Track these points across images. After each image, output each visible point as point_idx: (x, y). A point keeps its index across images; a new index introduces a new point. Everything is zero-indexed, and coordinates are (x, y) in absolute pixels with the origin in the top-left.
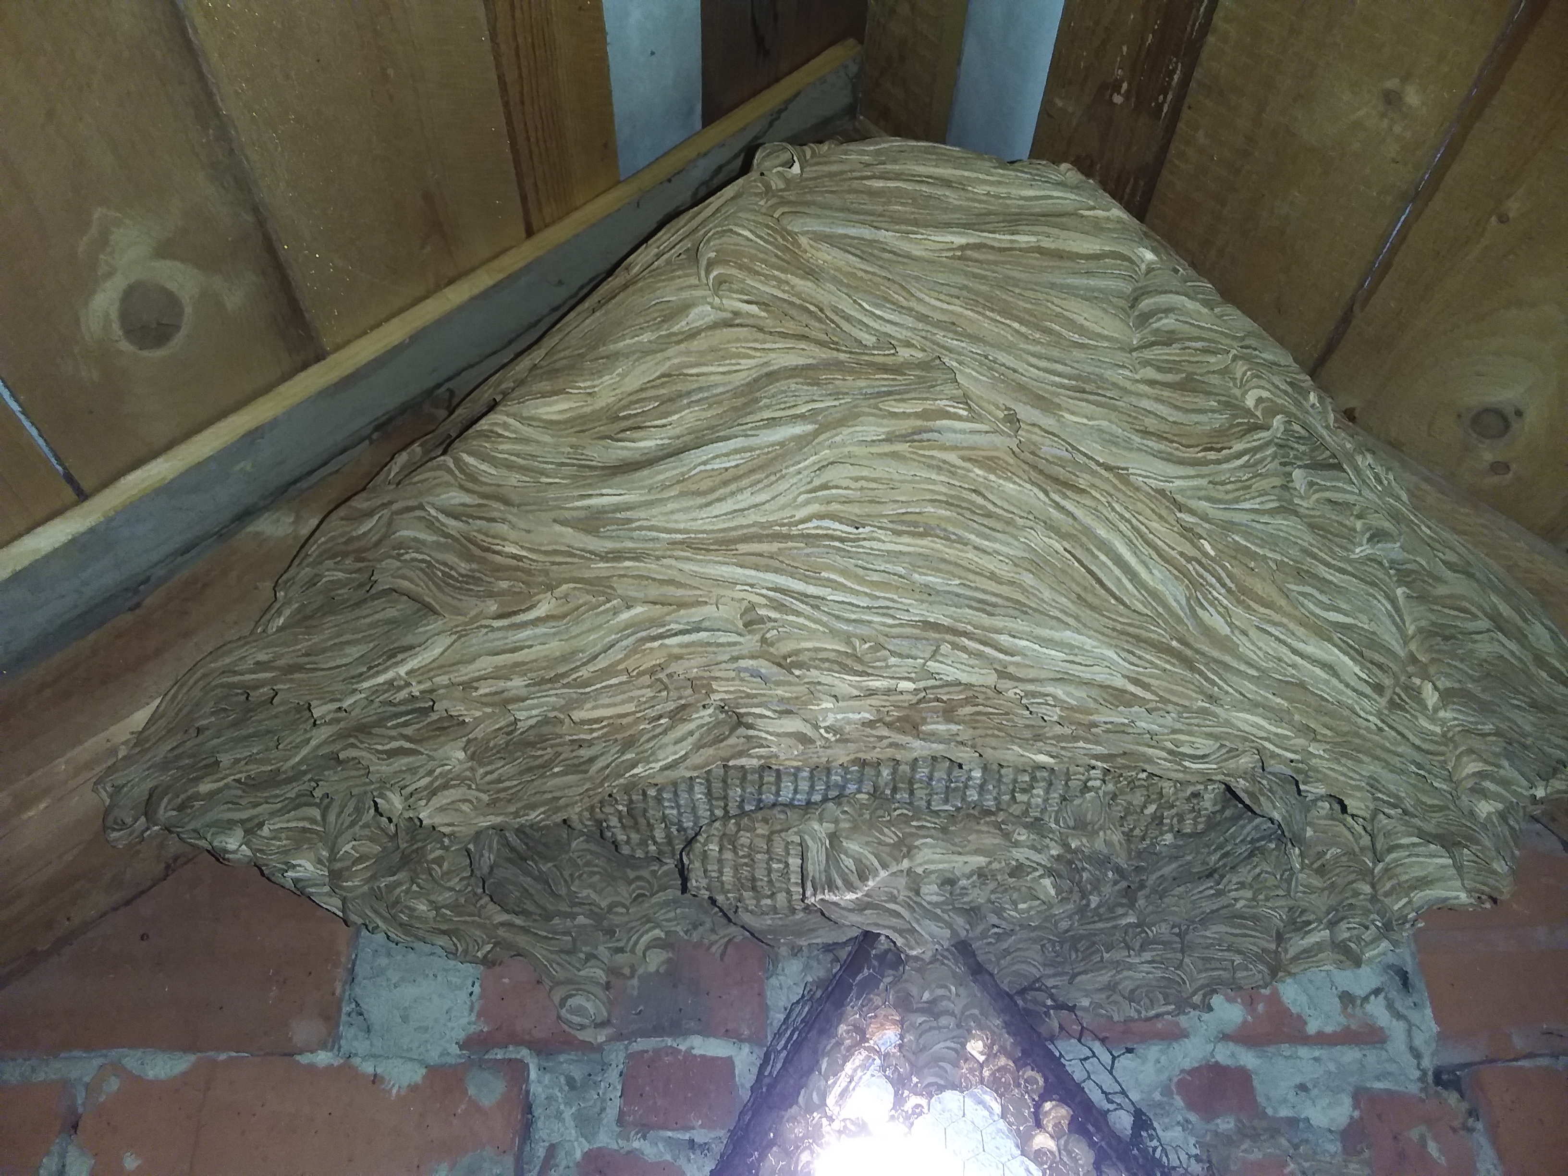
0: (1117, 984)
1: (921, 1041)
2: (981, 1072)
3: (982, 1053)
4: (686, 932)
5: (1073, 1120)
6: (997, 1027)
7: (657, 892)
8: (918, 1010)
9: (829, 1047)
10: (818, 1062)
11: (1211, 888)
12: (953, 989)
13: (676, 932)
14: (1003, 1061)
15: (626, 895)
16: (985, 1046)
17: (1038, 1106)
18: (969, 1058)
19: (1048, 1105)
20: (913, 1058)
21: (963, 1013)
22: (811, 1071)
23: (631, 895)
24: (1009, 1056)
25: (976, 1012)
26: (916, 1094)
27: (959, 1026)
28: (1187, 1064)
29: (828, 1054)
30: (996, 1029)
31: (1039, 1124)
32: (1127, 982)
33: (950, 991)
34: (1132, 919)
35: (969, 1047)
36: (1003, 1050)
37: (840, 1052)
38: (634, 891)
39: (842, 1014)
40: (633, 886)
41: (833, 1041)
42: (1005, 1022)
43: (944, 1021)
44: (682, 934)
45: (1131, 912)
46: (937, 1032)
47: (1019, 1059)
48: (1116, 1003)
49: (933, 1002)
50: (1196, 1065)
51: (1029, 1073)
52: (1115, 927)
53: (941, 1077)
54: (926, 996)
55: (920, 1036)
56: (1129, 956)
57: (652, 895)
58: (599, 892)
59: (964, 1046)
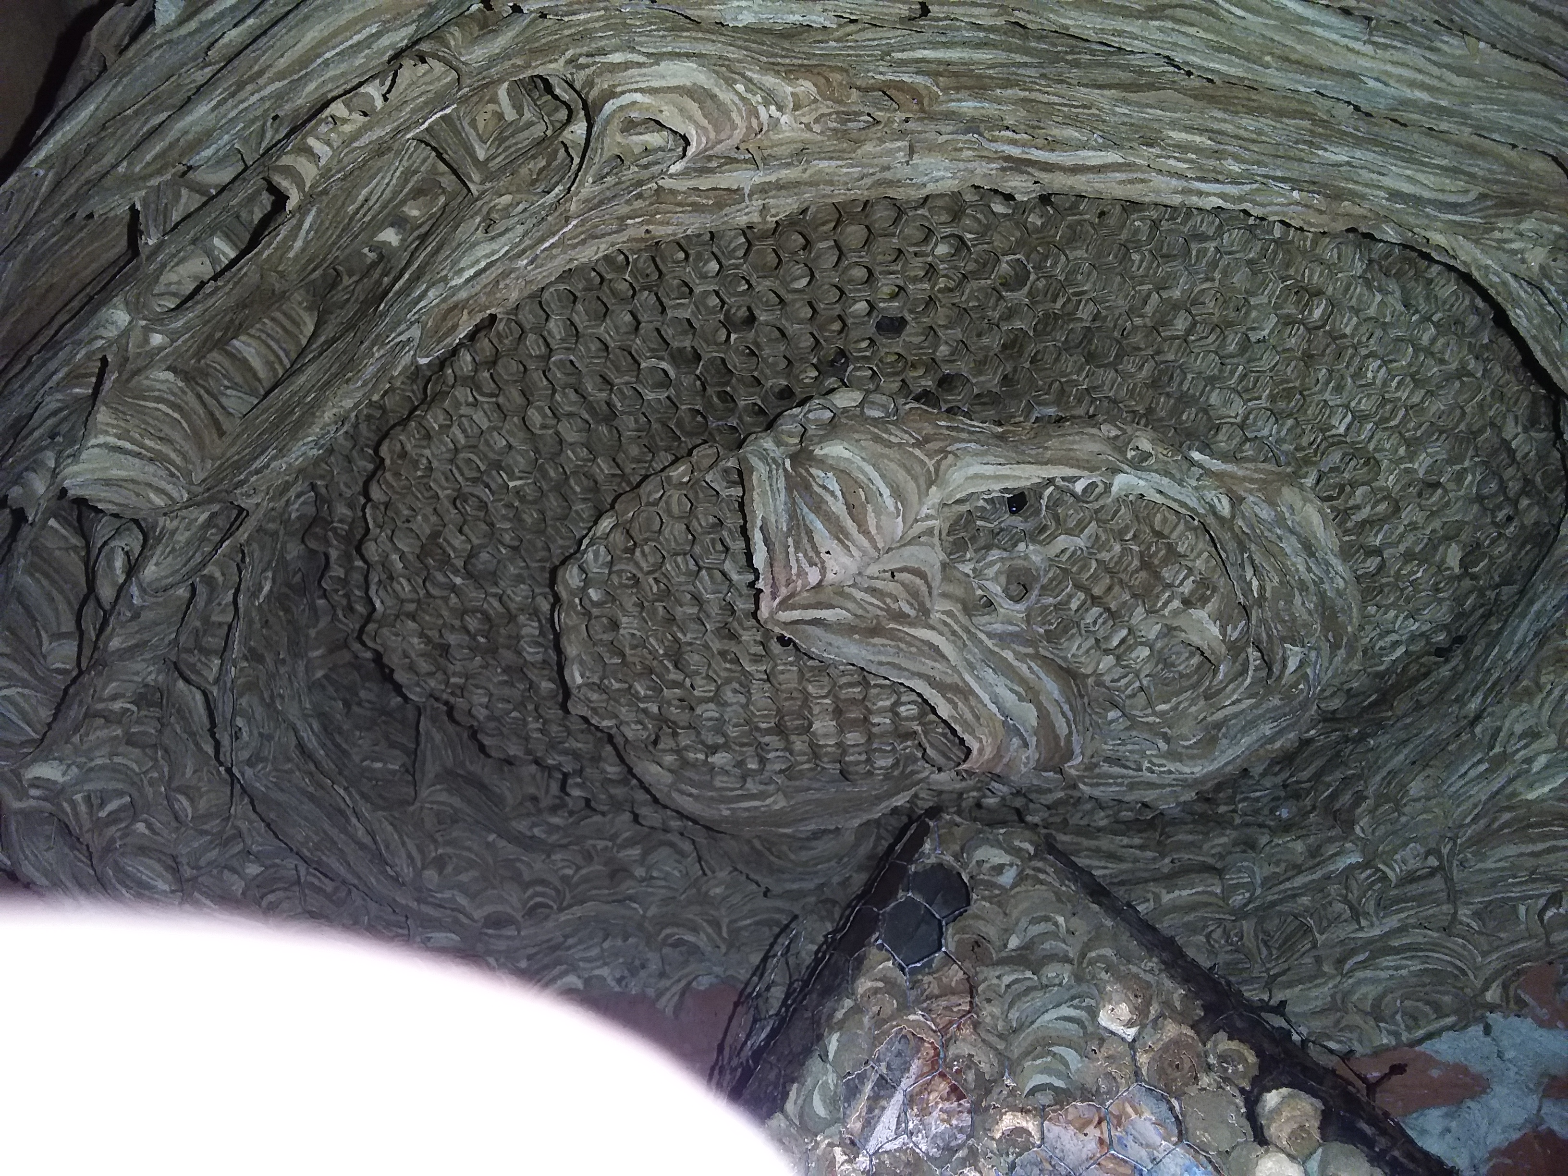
0: (1346, 995)
1: (1014, 1015)
2: (1134, 1058)
3: (1130, 1024)
4: (619, 981)
5: (1327, 1120)
6: (1151, 971)
7: (570, 906)
8: (1002, 962)
9: (839, 1015)
10: (820, 1037)
11: (1480, 762)
12: (1061, 920)
13: (602, 979)
14: (1171, 1030)
15: (514, 900)
16: (1135, 1009)
17: (1252, 1101)
18: (1104, 1037)
19: (1272, 1098)
20: (1001, 1046)
21: (1083, 955)
22: (807, 1052)
23: (524, 906)
24: (1181, 1017)
25: (1108, 952)
26: (1013, 1108)
27: (1079, 978)
28: (1497, 1138)
29: (840, 1026)
30: (1149, 977)
31: (1261, 1139)
32: (1364, 990)
33: (1056, 924)
34: (1355, 858)
35: (1104, 1019)
36: (1168, 1011)
37: (861, 1025)
38: (531, 898)
39: (860, 961)
40: (530, 892)
41: (848, 1003)
42: (1163, 962)
43: (1051, 972)
44: (613, 984)
45: (1348, 845)
46: (1040, 994)
47: (1202, 1020)
48: (1351, 1028)
49: (1028, 947)
50: (1516, 1136)
51: (1223, 1043)
52: (1327, 878)
53: (1059, 1075)
54: (1014, 942)
55: (1011, 1005)
56: (1361, 929)
57: (561, 909)
58: (472, 897)
59: (1093, 1013)
